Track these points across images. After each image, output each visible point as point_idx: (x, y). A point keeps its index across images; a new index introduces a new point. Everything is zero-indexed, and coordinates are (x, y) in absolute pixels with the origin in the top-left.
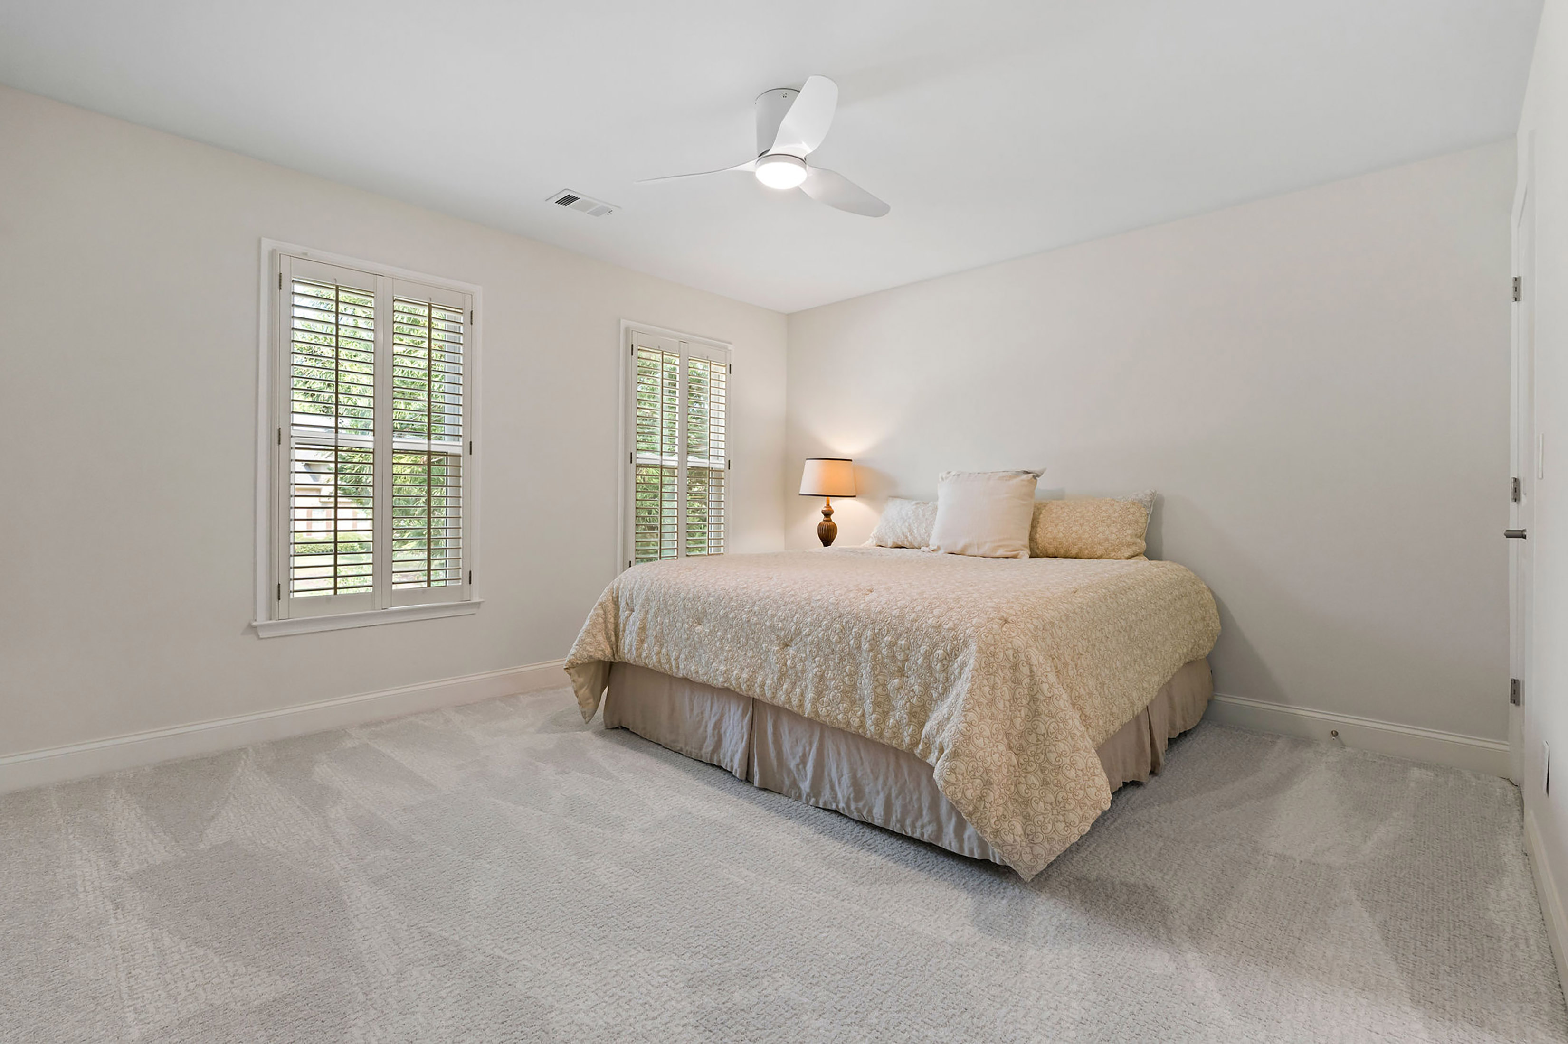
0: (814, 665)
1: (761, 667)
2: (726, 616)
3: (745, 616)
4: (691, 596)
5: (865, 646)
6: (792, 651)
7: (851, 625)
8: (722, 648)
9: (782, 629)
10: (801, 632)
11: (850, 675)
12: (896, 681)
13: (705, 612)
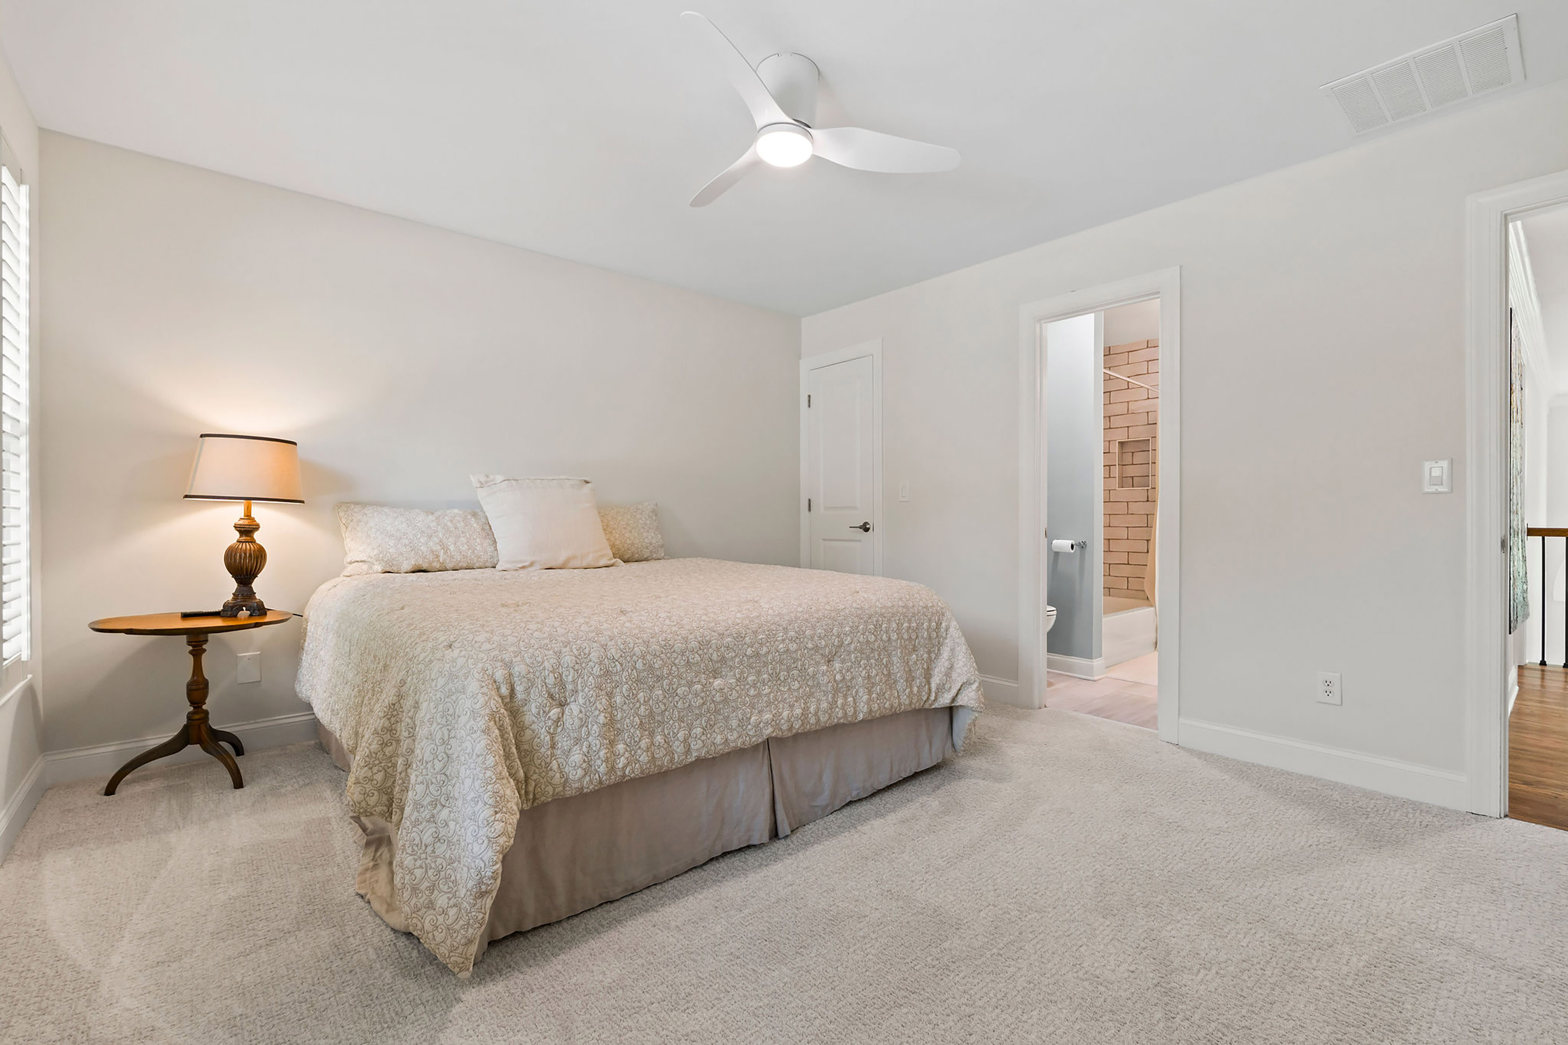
0: (861, 669)
1: (811, 695)
2: (757, 655)
3: (781, 646)
4: (694, 644)
5: (894, 637)
6: (837, 665)
7: (880, 623)
8: (759, 695)
9: (826, 646)
10: (843, 643)
11: (886, 666)
12: (914, 656)
13: (723, 660)
